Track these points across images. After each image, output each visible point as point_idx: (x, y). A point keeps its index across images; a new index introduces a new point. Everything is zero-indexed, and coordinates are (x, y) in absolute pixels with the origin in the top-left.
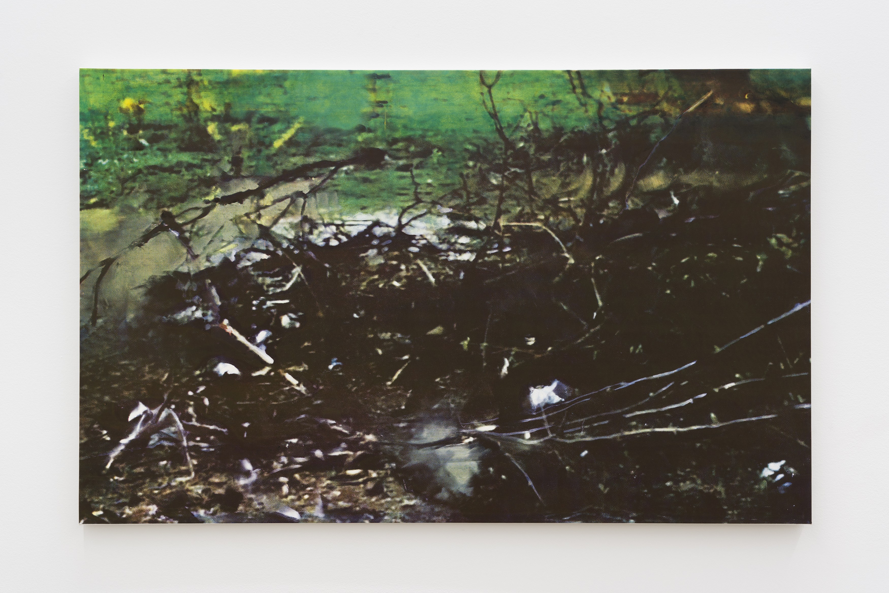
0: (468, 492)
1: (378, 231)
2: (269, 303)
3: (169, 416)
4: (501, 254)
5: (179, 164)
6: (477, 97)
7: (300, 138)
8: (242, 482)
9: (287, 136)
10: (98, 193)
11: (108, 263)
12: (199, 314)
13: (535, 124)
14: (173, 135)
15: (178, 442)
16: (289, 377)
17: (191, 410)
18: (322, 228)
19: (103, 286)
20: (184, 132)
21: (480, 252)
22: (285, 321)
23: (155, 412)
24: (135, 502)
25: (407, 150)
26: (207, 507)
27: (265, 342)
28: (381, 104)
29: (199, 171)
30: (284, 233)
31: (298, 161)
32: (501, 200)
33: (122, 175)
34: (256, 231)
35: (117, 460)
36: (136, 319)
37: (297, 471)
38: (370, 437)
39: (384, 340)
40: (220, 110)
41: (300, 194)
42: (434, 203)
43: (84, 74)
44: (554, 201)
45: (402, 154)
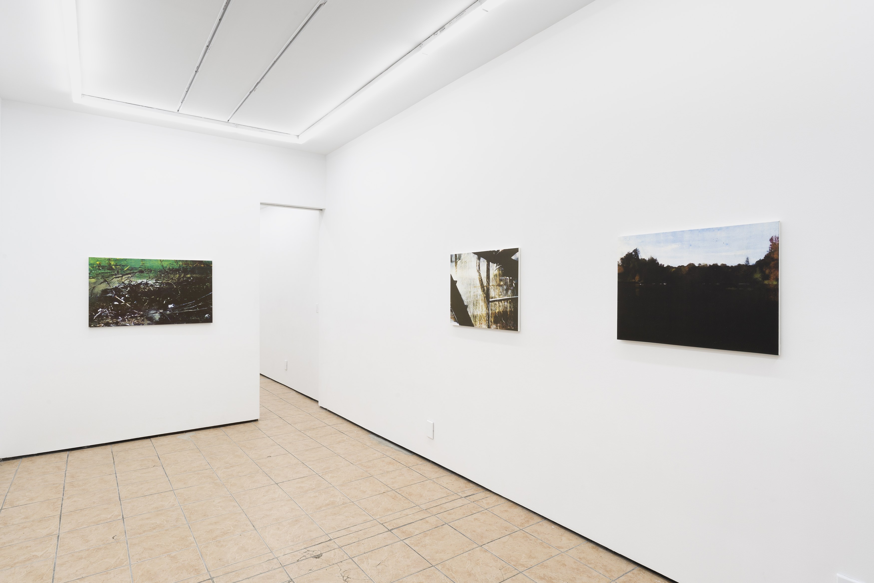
0: (158, 320)
1: (143, 282)
2: (124, 293)
3: (106, 310)
4: (164, 286)
5: (107, 272)
6: (160, 263)
7: (129, 269)
8: (119, 320)
9: (127, 268)
10: (92, 276)
11: (94, 287)
12: (111, 295)
13: (169, 267)
14: (106, 268)
15: (107, 314)
16: (127, 304)
17: (110, 310)
18: (133, 282)
19: (93, 291)
20: (108, 267)
21: (160, 286)
22: (127, 296)
23: (103, 310)
24: (99, 324)
25: (148, 271)
26: (113, 324)
27: (123, 299)
28: (143, 264)
29: (111, 273)
30: (127, 283)
31: (129, 272)
32: (164, 278)
33: (97, 273)
34: (122, 282)
35: (96, 317)
36: (99, 296)
37: (129, 318)
38: (142, 313)
39: (144, 298)
40: (115, 264)
41: (129, 277)
42: (152, 278)
43: (89, 258)
44: (172, 278)
45: (147, 271)
